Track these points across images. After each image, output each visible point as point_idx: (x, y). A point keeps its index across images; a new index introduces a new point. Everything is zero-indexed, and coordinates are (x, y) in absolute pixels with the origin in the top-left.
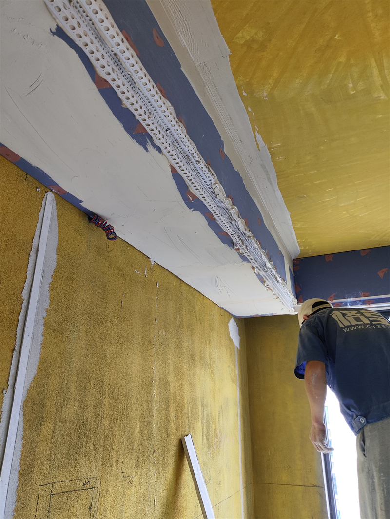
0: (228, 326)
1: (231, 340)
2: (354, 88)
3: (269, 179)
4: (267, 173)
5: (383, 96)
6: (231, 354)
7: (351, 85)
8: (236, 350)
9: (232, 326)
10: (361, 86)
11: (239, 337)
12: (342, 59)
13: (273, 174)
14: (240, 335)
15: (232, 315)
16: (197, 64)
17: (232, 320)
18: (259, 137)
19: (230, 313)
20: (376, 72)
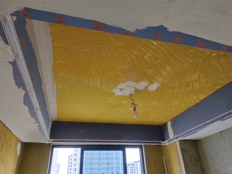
0: (17, 146)
1: (17, 152)
2: (85, 82)
3: (53, 95)
4: (54, 94)
5: (92, 86)
6: (15, 159)
7: (85, 81)
8: (17, 157)
9: (19, 146)
10: (87, 82)
11: (20, 151)
12: (84, 75)
13: (56, 94)
14: (21, 150)
15: (20, 141)
16: (42, 62)
17: (20, 143)
18: (54, 84)
19: (20, 140)
20: (92, 80)
